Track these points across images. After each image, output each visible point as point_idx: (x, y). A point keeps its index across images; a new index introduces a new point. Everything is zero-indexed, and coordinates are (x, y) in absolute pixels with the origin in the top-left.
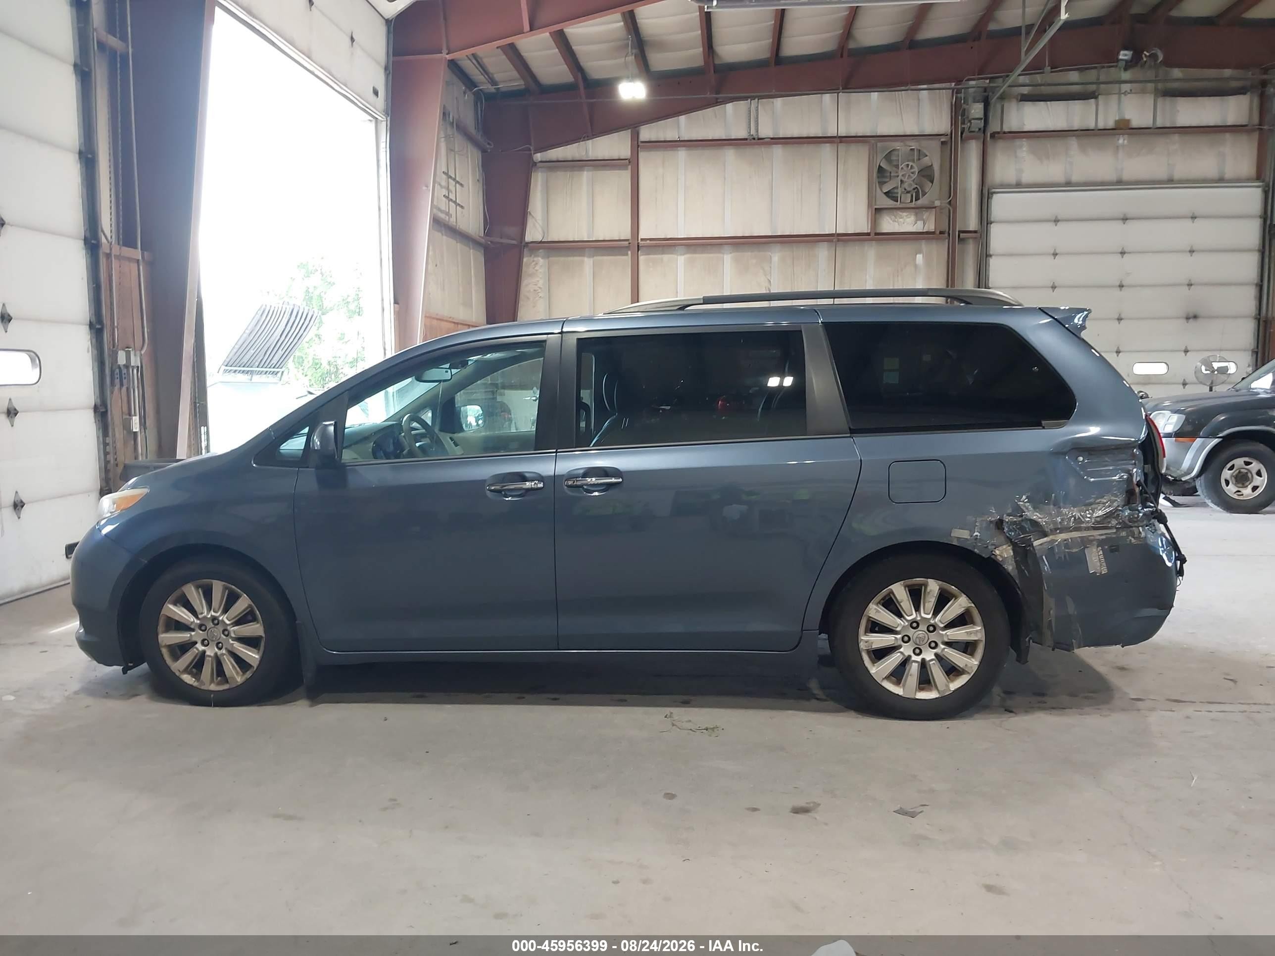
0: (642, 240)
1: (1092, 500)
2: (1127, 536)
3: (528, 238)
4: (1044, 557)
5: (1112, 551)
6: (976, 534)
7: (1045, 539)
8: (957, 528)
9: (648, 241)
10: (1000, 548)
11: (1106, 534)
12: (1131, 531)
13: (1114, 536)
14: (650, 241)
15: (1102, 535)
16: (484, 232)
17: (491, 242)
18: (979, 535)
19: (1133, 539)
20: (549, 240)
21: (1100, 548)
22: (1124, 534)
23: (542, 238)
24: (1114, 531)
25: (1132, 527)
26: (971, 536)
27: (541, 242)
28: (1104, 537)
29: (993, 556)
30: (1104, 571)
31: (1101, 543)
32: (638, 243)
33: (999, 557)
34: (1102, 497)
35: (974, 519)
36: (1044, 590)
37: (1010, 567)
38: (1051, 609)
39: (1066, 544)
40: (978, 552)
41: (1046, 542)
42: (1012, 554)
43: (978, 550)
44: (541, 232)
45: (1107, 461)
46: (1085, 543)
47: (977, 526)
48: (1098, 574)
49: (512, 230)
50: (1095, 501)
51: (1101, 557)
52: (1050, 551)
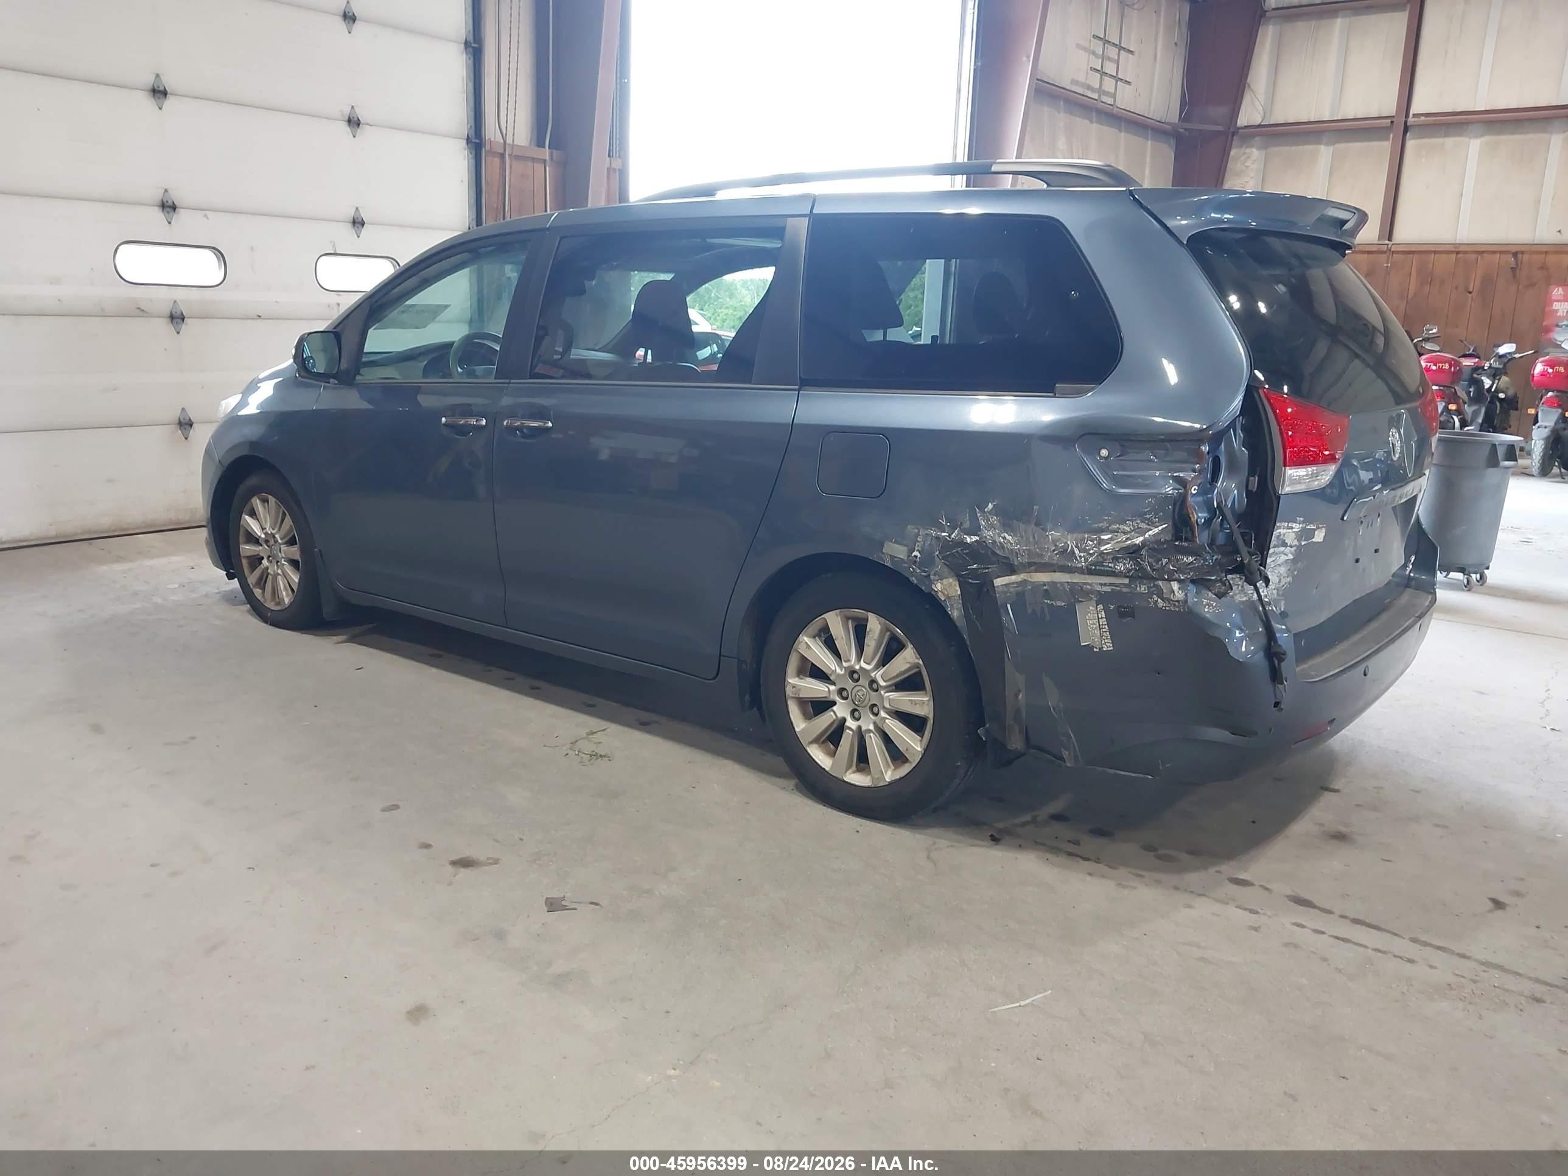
0: (1415, 115)
1: (1104, 525)
2: (1150, 594)
3: (1242, 121)
4: (1009, 606)
5: (1122, 615)
6: (916, 553)
7: (1013, 578)
8: (892, 542)
9: (1423, 118)
10: (945, 581)
11: (1111, 585)
12: (1155, 586)
13: (1125, 590)
14: (1426, 117)
15: (1105, 585)
16: (1180, 115)
17: (1186, 129)
18: (919, 556)
19: (1159, 600)
20: (1271, 123)
21: (1101, 607)
22: (1143, 589)
23: (1261, 120)
24: (1126, 581)
25: (1157, 579)
26: (908, 556)
27: (1260, 126)
28: (1108, 589)
29: (933, 593)
30: (1108, 646)
31: (1103, 599)
32: (1406, 122)
33: (940, 594)
34: (1124, 522)
35: (916, 531)
36: (1006, 658)
37: (956, 613)
38: (1020, 691)
39: (1049, 591)
40: (915, 582)
41: (1013, 583)
42: (959, 593)
43: (916, 578)
44: (1262, 112)
45: (1151, 461)
46: (1078, 593)
47: (919, 542)
48: (1095, 650)
49: (1220, 111)
50: (1108, 527)
51: (1103, 621)
52: (1020, 598)
